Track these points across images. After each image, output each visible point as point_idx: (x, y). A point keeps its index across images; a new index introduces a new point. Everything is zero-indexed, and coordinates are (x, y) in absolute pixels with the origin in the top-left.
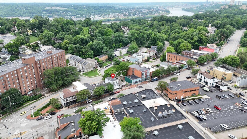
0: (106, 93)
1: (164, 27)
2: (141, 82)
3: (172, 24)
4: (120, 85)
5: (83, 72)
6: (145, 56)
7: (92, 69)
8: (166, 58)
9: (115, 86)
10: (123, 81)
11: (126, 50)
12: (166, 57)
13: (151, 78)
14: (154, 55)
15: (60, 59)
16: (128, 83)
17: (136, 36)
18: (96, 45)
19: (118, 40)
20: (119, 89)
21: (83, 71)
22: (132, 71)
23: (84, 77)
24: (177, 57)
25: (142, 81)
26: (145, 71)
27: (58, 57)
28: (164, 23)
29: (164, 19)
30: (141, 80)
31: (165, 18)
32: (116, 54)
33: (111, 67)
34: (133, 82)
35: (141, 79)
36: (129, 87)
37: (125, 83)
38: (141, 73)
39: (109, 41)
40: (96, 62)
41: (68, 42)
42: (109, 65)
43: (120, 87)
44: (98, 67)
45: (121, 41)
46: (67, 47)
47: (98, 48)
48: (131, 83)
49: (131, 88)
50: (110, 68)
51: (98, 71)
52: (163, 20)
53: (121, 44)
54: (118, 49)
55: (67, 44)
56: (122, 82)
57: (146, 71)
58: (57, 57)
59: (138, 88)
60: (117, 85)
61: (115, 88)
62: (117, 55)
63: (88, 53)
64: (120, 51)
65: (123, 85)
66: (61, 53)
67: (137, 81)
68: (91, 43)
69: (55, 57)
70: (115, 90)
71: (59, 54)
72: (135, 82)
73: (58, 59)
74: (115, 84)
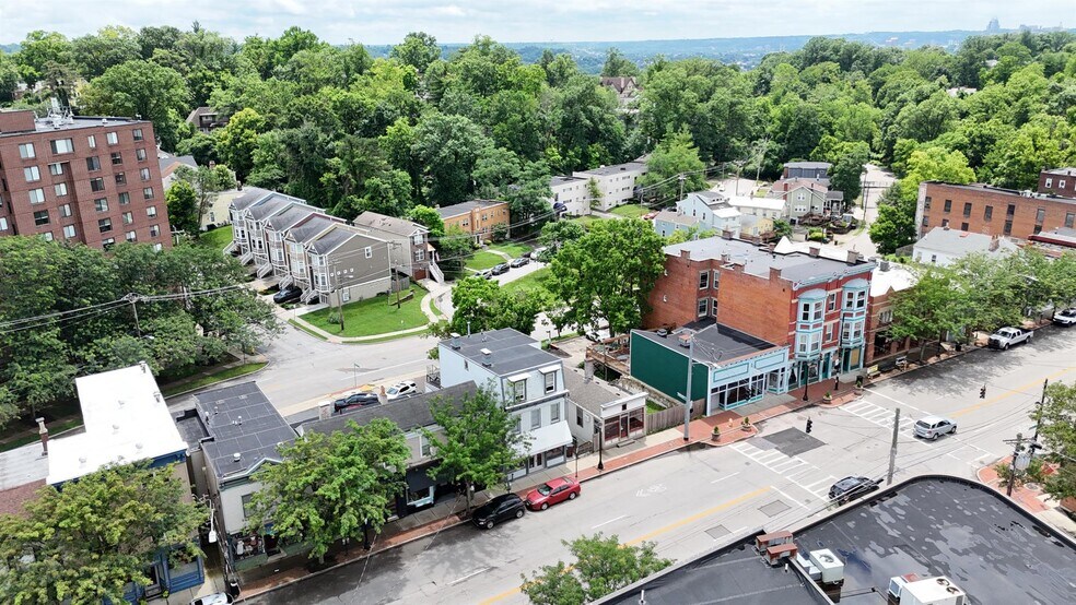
0: (429, 500)
1: (832, 88)
2: (786, 387)
3: (885, 75)
4: (588, 416)
5: (315, 301)
6: (760, 213)
7: (384, 284)
8: (913, 223)
9: (537, 424)
10: (612, 376)
11: (630, 183)
12: (912, 214)
13: (871, 352)
14: (815, 212)
15: (96, 186)
16: (662, 399)
17: (689, 107)
18: (435, 137)
19: (577, 119)
20: (569, 451)
21: (313, 294)
22: (694, 287)
23: (313, 339)
24: (1011, 210)
25: (792, 379)
26: (826, 286)
27: (79, 168)
28: (830, 72)
29: (827, 53)
30: (788, 373)
31: (836, 51)
32: (560, 201)
33: (527, 277)
34: (711, 386)
35: (788, 364)
36: (674, 435)
37: (635, 397)
38: (786, 298)
39: (524, 120)
40: (419, 240)
41: (258, 121)
42: (510, 262)
43: (587, 433)
44: (432, 278)
45: (596, 129)
46: (249, 148)
47: (445, 152)
48: (699, 392)
49: (701, 446)
50: (519, 281)
51: (426, 299)
52: (824, 59)
53: (596, 150)
54: (575, 174)
55: (247, 131)
56: (604, 384)
57: (838, 283)
58: (66, 166)
59: (774, 455)
60: (556, 418)
61: (535, 450)
62: (572, 209)
63: (366, 183)
64: (593, 183)
65: (618, 411)
66: (115, 141)
67: (754, 378)
68: (401, 122)
69: (35, 159)
70: (536, 463)
71: (92, 142)
72: (736, 384)
73: (77, 184)
74: (535, 404)
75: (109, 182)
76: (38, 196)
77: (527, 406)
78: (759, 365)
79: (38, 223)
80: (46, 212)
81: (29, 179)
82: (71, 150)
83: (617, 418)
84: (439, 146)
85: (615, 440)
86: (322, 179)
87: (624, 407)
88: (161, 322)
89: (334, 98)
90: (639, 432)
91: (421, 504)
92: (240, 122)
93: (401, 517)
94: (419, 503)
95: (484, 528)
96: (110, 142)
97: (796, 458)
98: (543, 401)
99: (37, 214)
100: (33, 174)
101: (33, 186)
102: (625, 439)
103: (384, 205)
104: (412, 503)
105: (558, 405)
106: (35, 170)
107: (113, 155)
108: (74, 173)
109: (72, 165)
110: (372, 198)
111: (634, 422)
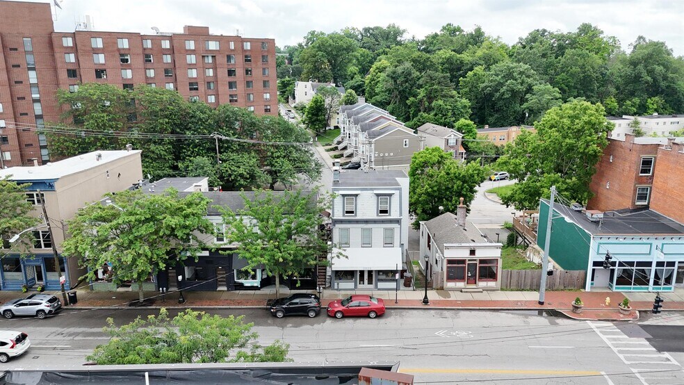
0: (255, 283)
9: (367, 243)
15: (230, 73)
18: (499, 78)
20: (407, 281)
22: (634, 172)
27: (221, 60)
36: (531, 296)
40: (452, 142)
49: (555, 314)
54: (624, 117)
58: (214, 58)
59: (638, 343)
60: (390, 243)
66: (249, 48)
67: (660, 264)
68: (479, 70)
69: (194, 50)
70: (366, 281)
71: (232, 46)
72: (631, 264)
73: (218, 70)
74: (367, 222)
75: (240, 72)
76: (193, 73)
77: (357, 222)
78: (667, 249)
79: (191, 89)
80: (197, 84)
81: (189, 62)
82: (218, 49)
83: (463, 262)
84: (501, 85)
85: (461, 284)
86: (407, 102)
87: (473, 252)
88: (234, 156)
89: (443, 56)
90: (492, 284)
91: (249, 285)
92: (377, 68)
93: (228, 290)
94: (248, 283)
95: (274, 315)
96: (245, 48)
97: (666, 355)
98: (375, 222)
99: (191, 84)
100: (192, 59)
101: (191, 66)
102: (474, 286)
103: (442, 121)
104: (240, 281)
105: (392, 230)
106: (193, 57)
107: (246, 56)
108: (217, 63)
109: (217, 57)
110: (436, 115)
111: (486, 271)
